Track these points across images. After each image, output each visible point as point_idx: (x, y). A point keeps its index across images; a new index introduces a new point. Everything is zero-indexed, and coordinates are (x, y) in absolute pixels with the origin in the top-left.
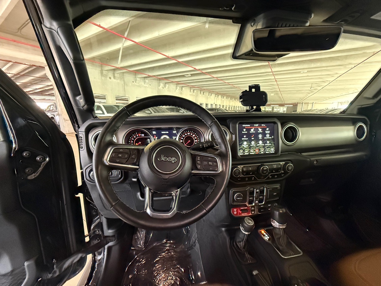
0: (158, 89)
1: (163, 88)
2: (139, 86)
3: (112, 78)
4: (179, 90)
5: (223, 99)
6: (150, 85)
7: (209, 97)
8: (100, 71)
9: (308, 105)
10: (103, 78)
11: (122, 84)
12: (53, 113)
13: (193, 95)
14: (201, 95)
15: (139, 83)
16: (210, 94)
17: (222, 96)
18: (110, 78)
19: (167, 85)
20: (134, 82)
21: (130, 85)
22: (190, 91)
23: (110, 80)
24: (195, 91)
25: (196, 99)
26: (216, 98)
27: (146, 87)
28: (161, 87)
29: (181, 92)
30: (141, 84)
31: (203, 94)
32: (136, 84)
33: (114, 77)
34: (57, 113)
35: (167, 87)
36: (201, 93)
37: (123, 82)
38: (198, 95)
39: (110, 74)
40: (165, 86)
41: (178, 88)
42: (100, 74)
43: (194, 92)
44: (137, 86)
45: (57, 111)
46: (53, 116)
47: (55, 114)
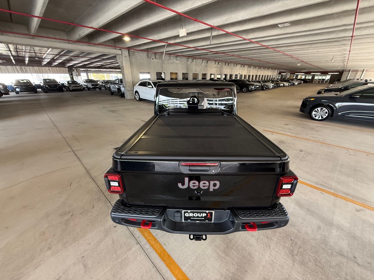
0: (187, 64)
1: (191, 63)
2: (172, 63)
3: (154, 59)
4: (205, 63)
5: (250, 69)
6: (181, 61)
7: (234, 67)
8: (146, 55)
9: (357, 73)
10: (148, 60)
11: (161, 63)
12: (119, 86)
13: (217, 67)
14: (225, 66)
15: (172, 61)
16: (235, 65)
17: (248, 66)
18: (153, 59)
19: (195, 60)
20: (169, 60)
21: (166, 62)
22: (215, 63)
23: (153, 60)
24: (220, 63)
25: (220, 71)
26: (241, 68)
27: (177, 63)
28: (189, 62)
29: (206, 65)
30: (174, 61)
31: (228, 65)
32: (170, 61)
33: (156, 58)
34: (122, 85)
35: (194, 62)
36: (225, 64)
37: (161, 61)
38: (222, 67)
39: (153, 57)
40: (193, 61)
41: (204, 61)
42: (146, 57)
43: (218, 64)
44: (171, 63)
45: (123, 84)
46: (119, 87)
47: (121, 86)
